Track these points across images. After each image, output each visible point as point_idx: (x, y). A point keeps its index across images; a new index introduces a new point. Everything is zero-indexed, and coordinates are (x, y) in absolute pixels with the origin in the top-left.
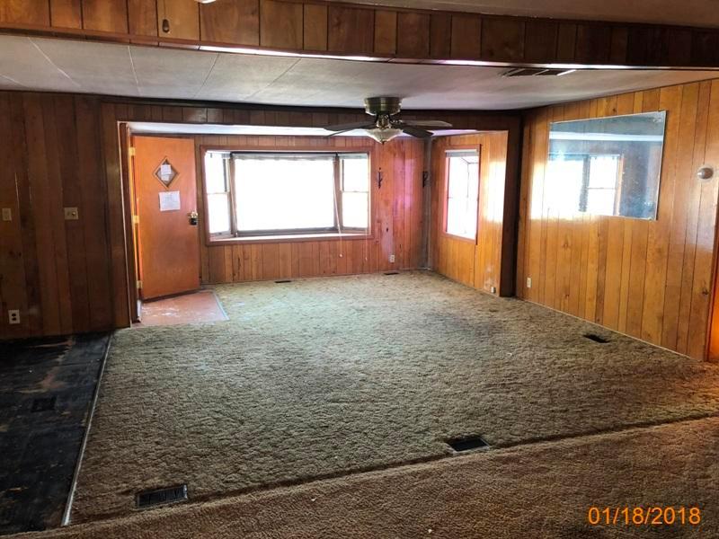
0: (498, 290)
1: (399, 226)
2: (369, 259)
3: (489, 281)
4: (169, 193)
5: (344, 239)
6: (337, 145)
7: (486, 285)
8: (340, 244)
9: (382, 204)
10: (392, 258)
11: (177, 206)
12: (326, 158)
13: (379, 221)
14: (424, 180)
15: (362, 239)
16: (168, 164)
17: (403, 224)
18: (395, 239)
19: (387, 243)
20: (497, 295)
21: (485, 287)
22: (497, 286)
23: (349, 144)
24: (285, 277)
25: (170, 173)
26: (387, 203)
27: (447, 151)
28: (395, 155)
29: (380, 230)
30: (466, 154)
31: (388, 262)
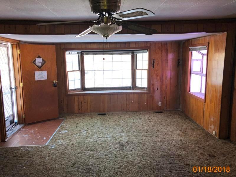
0: (217, 133)
1: (164, 87)
2: (147, 104)
3: (212, 127)
4: (41, 72)
5: (134, 93)
6: (131, 46)
7: (211, 128)
8: (132, 96)
9: (155, 76)
10: (160, 104)
11: (45, 78)
12: (128, 53)
13: (153, 85)
14: (178, 63)
15: (144, 93)
16: (40, 57)
17: (166, 86)
18: (162, 94)
19: (157, 96)
20: (217, 137)
21: (209, 130)
22: (217, 131)
23: (137, 46)
24: (104, 111)
25: (42, 62)
26: (157, 75)
27: (189, 48)
28: (162, 51)
29: (153, 89)
30: (200, 49)
31: (158, 106)
